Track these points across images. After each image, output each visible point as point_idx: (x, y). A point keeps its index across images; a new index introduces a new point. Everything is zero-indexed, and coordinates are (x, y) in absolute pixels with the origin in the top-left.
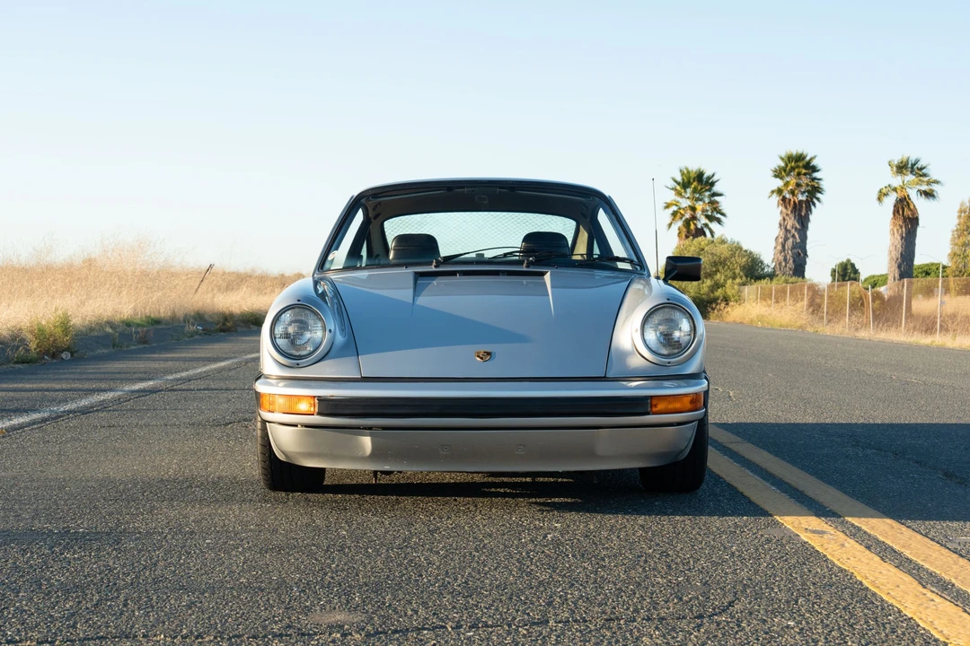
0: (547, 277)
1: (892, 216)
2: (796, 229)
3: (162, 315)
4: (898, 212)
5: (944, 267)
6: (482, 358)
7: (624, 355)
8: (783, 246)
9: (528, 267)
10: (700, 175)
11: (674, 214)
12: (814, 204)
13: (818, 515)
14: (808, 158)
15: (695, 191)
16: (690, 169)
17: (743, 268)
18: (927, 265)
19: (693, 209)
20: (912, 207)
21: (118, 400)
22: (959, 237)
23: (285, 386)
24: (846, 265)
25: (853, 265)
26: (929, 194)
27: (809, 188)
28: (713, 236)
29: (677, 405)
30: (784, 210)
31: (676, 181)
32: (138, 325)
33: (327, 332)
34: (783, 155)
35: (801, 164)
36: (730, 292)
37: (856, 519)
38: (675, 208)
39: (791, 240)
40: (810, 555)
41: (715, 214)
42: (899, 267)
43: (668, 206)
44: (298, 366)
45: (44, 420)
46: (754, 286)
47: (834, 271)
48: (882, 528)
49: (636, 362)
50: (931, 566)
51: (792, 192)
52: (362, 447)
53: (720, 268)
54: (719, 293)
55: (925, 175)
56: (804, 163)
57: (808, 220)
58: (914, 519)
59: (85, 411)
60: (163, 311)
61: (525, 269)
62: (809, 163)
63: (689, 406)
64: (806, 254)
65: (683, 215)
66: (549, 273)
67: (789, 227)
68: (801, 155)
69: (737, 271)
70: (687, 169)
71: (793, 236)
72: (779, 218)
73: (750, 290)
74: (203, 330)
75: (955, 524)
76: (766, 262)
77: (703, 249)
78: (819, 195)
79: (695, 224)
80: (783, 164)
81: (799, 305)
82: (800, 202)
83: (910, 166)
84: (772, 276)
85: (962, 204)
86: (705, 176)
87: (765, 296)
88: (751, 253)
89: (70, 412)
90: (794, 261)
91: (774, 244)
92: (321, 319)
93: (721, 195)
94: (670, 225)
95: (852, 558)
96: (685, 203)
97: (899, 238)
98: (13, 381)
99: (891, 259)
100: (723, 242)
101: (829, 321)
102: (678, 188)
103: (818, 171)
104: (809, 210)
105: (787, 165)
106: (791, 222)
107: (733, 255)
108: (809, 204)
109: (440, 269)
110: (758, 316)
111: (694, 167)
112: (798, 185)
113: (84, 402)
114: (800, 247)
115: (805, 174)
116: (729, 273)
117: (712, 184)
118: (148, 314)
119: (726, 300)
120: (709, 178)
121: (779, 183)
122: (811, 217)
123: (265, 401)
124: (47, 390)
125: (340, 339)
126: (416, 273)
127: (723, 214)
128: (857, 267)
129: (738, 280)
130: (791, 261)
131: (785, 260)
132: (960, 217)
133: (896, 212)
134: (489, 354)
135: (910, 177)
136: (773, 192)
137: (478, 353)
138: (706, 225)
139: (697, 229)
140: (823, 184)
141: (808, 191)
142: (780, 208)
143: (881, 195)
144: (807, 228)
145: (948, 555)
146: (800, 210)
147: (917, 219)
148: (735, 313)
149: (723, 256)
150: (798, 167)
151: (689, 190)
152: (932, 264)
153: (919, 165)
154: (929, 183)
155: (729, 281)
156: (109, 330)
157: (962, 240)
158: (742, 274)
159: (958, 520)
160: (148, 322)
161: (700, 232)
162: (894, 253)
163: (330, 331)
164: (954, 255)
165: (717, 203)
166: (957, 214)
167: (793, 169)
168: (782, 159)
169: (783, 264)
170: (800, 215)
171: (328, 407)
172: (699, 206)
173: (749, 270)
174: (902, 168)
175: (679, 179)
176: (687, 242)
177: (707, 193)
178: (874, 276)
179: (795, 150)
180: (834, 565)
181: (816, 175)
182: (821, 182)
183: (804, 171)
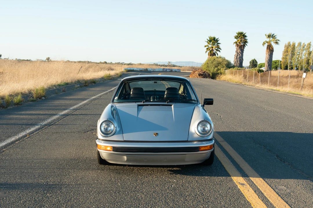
0: (173, 106)
1: (266, 49)
2: (240, 53)
3: (69, 82)
4: (268, 48)
5: (280, 61)
6: (155, 135)
7: (192, 134)
8: (237, 57)
9: (167, 103)
10: (214, 38)
11: (207, 49)
12: (245, 46)
13: (243, 176)
14: (244, 33)
15: (213, 43)
16: (212, 37)
17: (226, 65)
18: (276, 61)
19: (212, 48)
20: (272, 47)
21: (58, 119)
22: (285, 53)
23: (104, 143)
24: (254, 60)
25: (256, 60)
26: (277, 43)
27: (244, 41)
28: (218, 55)
29: (206, 148)
30: (237, 48)
31: (208, 40)
32: (63, 85)
33: (115, 128)
34: (237, 32)
35: (242, 35)
36: (222, 71)
37: (252, 178)
38: (207, 47)
39: (239, 56)
40: (240, 195)
41: (218, 49)
42: (268, 63)
43: (205, 46)
44: (107, 137)
45: (39, 129)
46: (229, 70)
47: (250, 62)
48: (259, 182)
49: (196, 136)
50: (271, 200)
51: (240, 43)
52: (124, 159)
53: (219, 65)
54: (219, 71)
55: (275, 38)
56: (243, 35)
57: (244, 50)
58: (268, 178)
59: (49, 125)
60: (69, 81)
61: (167, 104)
62: (244, 35)
63: (209, 148)
64: (243, 60)
65: (210, 49)
66: (173, 105)
67: (238, 52)
68: (242, 32)
69: (224, 66)
70: (211, 37)
71: (239, 55)
72: (236, 50)
73: (228, 71)
74: (80, 86)
75: (278, 180)
76: (232, 63)
77: (215, 59)
78: (247, 44)
79: (213, 52)
80: (237, 35)
81: (241, 76)
82: (242, 45)
83: (272, 35)
84: (234, 67)
85: (286, 44)
86: (216, 39)
87: (232, 73)
88: (228, 60)
89: (45, 125)
90: (240, 62)
91: (234, 57)
92: (113, 124)
93: (220, 44)
94: (206, 52)
95: (251, 197)
96: (210, 46)
97: (268, 55)
98: (30, 110)
99: (266, 61)
100: (220, 57)
101: (249, 81)
102: (209, 42)
103: (247, 37)
104: (244, 48)
105: (238, 35)
106: (239, 51)
107: (223, 61)
108: (244, 46)
109: (145, 104)
110: (229, 79)
111: (212, 36)
112: (241, 41)
113: (49, 120)
114: (241, 58)
115: (243, 38)
116: (222, 66)
117: (218, 41)
118: (65, 82)
119: (221, 74)
120: (217, 39)
121: (236, 40)
122: (244, 49)
123: (99, 146)
124: (39, 115)
125: (118, 129)
126: (138, 105)
127: (220, 49)
128: (257, 61)
129: (224, 68)
130: (239, 61)
131: (237, 61)
132: (285, 48)
133: (267, 48)
134: (157, 134)
135: (271, 39)
136: (234, 43)
137: (154, 134)
138: (216, 52)
139: (213, 53)
140: (248, 41)
141: (244, 42)
142: (236, 47)
143: (264, 44)
144: (243, 52)
145: (276, 195)
146: (241, 48)
147: (273, 50)
148: (223, 77)
149: (220, 62)
150: (241, 36)
151: (211, 42)
152: (277, 60)
153: (274, 35)
154: (277, 40)
155: (222, 68)
156: (54, 88)
157: (286, 54)
158: (225, 66)
159: (279, 179)
160: (65, 84)
161: (214, 54)
162: (267, 59)
163: (116, 127)
164: (283, 58)
165: (219, 46)
166: (284, 47)
167: (240, 36)
168: (237, 33)
169: (237, 62)
170: (241, 49)
171: (115, 149)
172: (214, 47)
173: (227, 65)
174: (269, 36)
175: (209, 39)
176: (211, 57)
177: (216, 43)
178: (261, 64)
179: (241, 31)
180: (246, 200)
181: (246, 38)
182: (247, 40)
183: (243, 37)
